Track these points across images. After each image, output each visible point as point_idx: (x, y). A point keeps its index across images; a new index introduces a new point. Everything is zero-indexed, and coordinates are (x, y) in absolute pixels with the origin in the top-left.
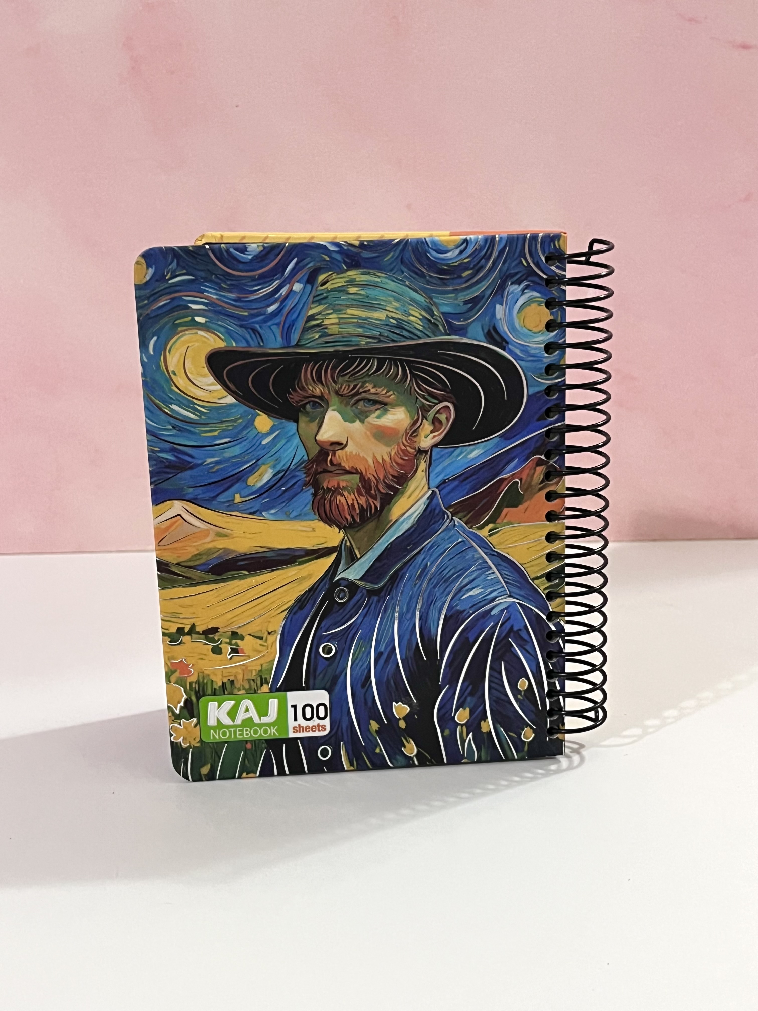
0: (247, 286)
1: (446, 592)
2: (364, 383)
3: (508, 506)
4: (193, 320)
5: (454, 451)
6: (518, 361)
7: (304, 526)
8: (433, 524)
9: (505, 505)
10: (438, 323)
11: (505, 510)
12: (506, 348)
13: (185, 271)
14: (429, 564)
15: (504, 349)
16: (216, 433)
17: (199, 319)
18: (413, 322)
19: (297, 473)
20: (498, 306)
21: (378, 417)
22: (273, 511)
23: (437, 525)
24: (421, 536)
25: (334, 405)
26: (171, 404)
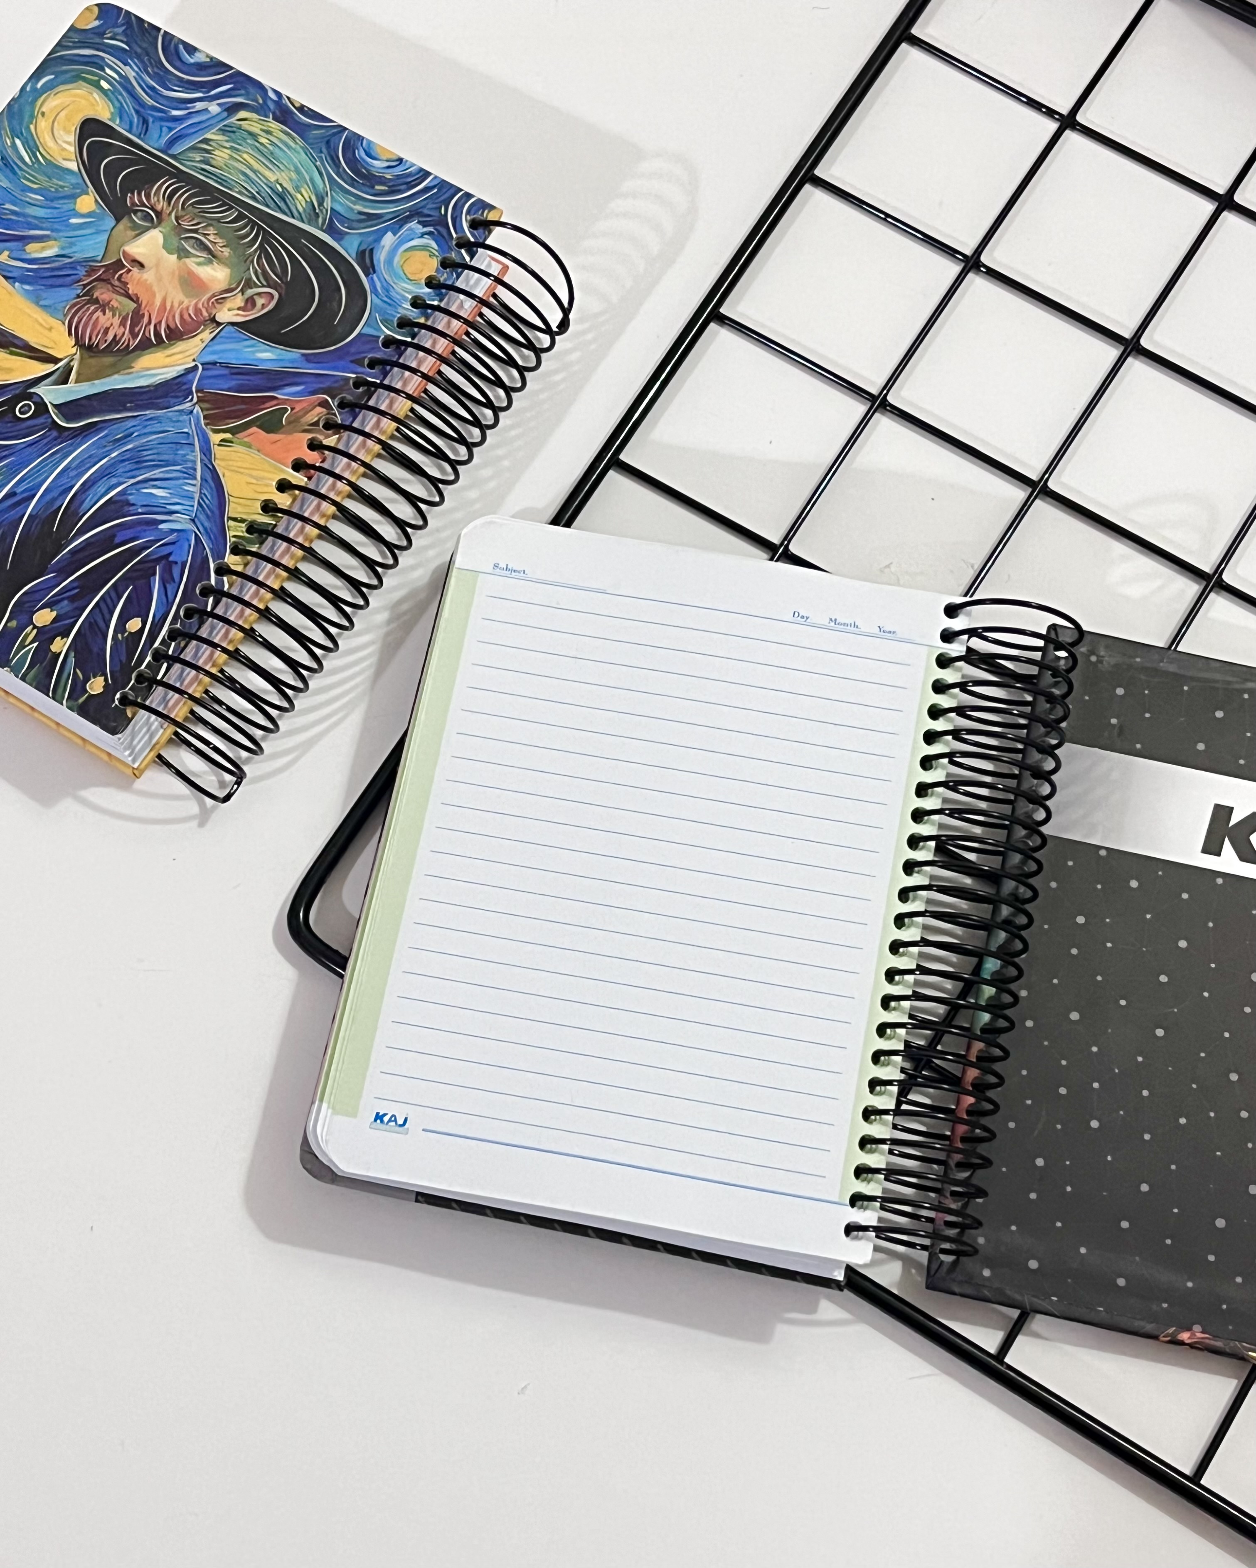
0: (170, 82)
1: (129, 474)
2: (209, 225)
3: (260, 427)
4: (99, 81)
5: (246, 340)
6: (373, 295)
7: (44, 320)
8: (172, 397)
9: (258, 423)
10: (320, 214)
11: (254, 429)
12: (371, 276)
13: (125, 40)
14: (135, 434)
15: (367, 275)
16: (35, 186)
17: (104, 84)
18: (298, 199)
19: (78, 267)
20: (389, 234)
21: (199, 264)
22: (27, 287)
23: (175, 400)
24: (150, 401)
25: (164, 228)
26: (18, 138)
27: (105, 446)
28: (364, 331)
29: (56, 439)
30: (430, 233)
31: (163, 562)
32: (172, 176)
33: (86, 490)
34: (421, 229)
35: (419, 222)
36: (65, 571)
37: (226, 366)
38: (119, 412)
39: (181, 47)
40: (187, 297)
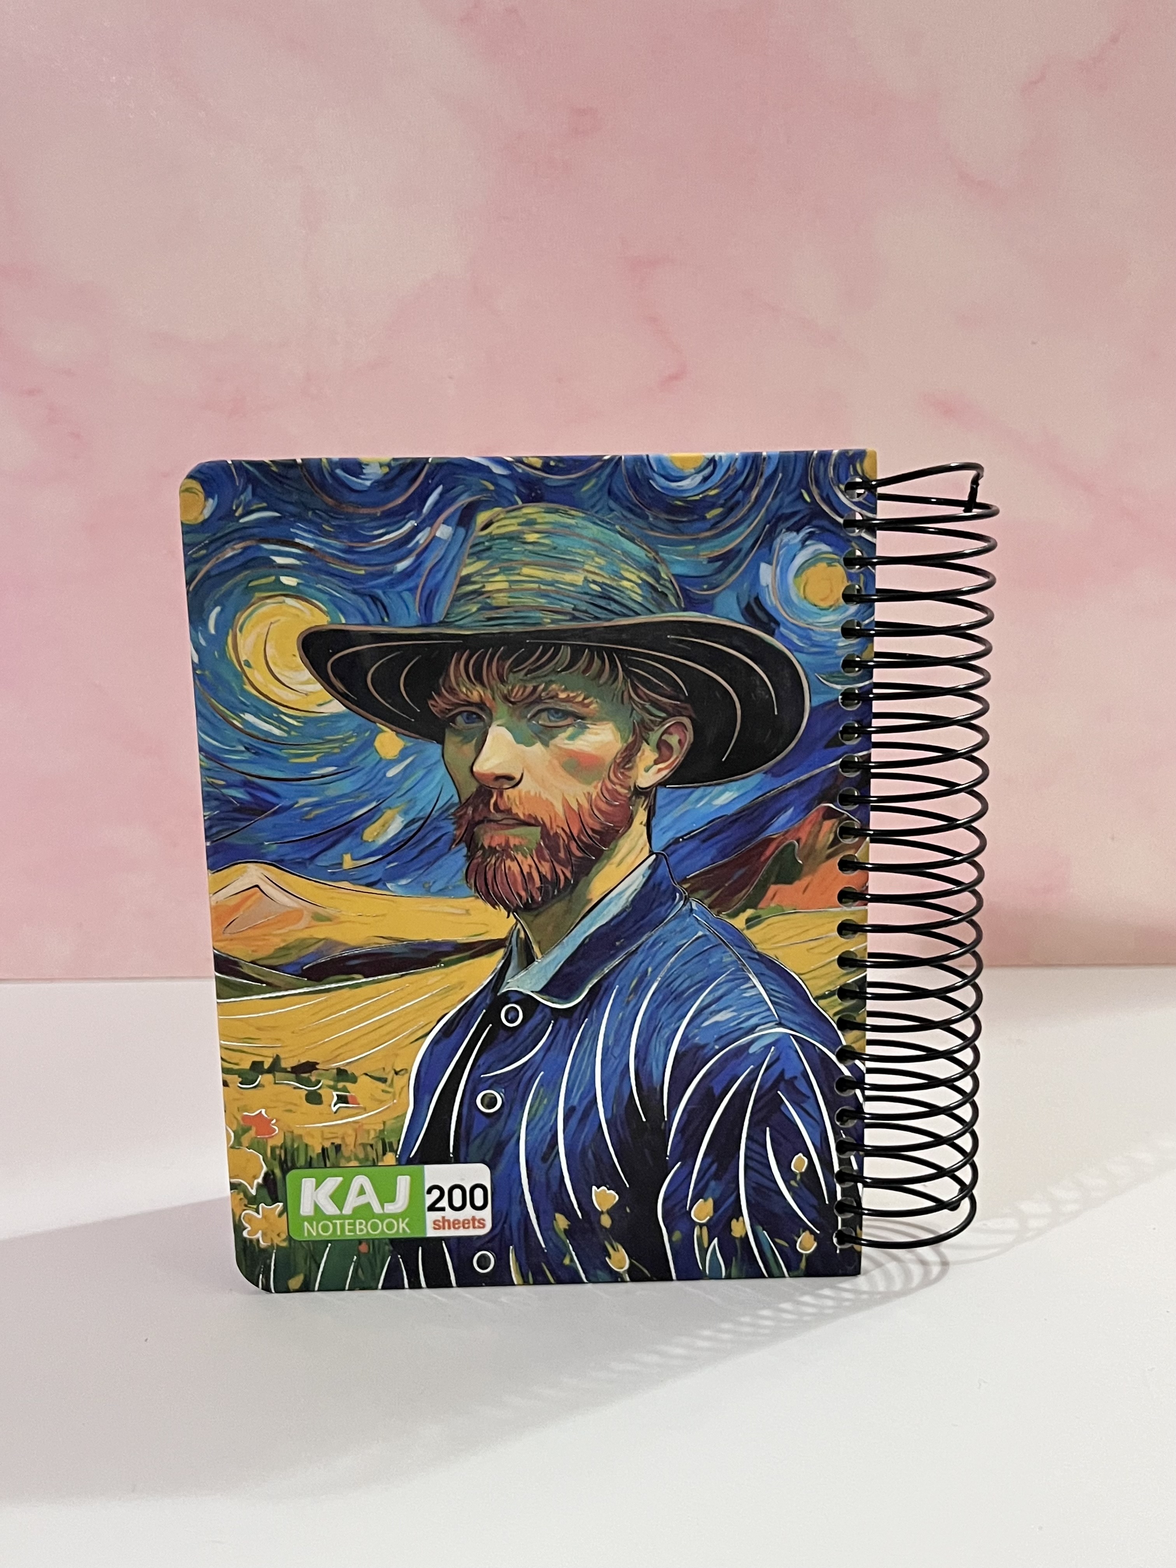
27: (628, 1002)
28: (814, 704)
29: (570, 1026)
30: (811, 536)
31: (782, 1085)
32: (460, 648)
33: (645, 1060)
34: (795, 538)
35: (789, 529)
36: (687, 1154)
37: (690, 837)
38: (613, 957)
39: (339, 472)
40: (589, 783)
